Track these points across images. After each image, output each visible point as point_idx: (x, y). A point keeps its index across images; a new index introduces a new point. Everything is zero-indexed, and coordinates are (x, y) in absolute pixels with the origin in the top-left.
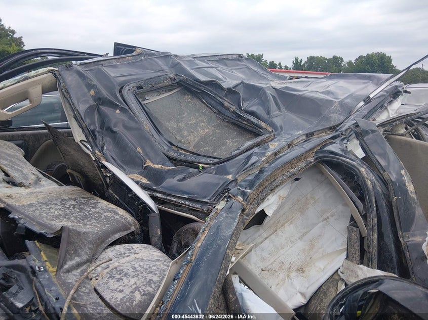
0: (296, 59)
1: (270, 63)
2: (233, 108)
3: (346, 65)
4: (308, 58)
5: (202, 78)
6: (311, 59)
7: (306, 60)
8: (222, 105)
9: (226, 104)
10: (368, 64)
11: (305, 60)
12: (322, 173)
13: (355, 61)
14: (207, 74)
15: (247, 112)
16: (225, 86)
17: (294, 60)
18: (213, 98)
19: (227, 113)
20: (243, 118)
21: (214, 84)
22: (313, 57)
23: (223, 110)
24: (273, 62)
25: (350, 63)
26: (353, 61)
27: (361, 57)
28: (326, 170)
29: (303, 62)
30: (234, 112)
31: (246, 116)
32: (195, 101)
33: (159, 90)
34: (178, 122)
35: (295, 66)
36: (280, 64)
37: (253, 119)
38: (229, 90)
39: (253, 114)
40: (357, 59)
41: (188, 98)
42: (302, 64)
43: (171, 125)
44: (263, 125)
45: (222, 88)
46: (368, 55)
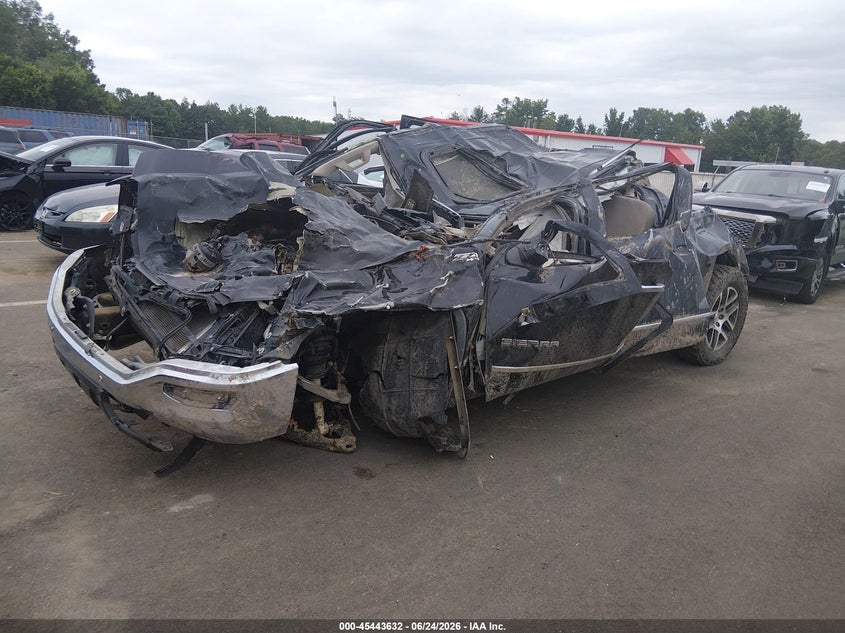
0: (613, 113)
1: (561, 118)
2: (501, 172)
3: (710, 128)
4: (634, 111)
5: (477, 148)
6: (641, 113)
7: (632, 115)
8: (492, 169)
9: (495, 169)
10: (754, 128)
11: (629, 115)
12: (555, 208)
13: (728, 120)
14: (478, 144)
15: (511, 175)
16: (495, 154)
17: (609, 114)
18: (484, 164)
19: (496, 176)
20: (508, 179)
21: (486, 153)
22: (646, 110)
23: (493, 174)
24: (566, 116)
25: (718, 125)
26: (725, 122)
27: (739, 114)
28: (559, 208)
29: (625, 119)
30: (501, 175)
31: (511, 178)
32: (470, 165)
33: (442, 156)
34: (458, 180)
35: (609, 126)
36: (579, 120)
37: (515, 180)
38: (498, 158)
39: (516, 176)
40: (731, 118)
41: (464, 163)
42: (623, 123)
43: (454, 182)
44: (522, 183)
45: (493, 157)
46: (754, 111)
